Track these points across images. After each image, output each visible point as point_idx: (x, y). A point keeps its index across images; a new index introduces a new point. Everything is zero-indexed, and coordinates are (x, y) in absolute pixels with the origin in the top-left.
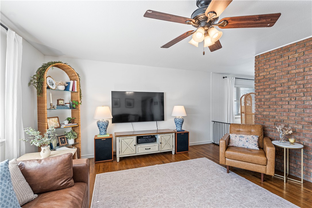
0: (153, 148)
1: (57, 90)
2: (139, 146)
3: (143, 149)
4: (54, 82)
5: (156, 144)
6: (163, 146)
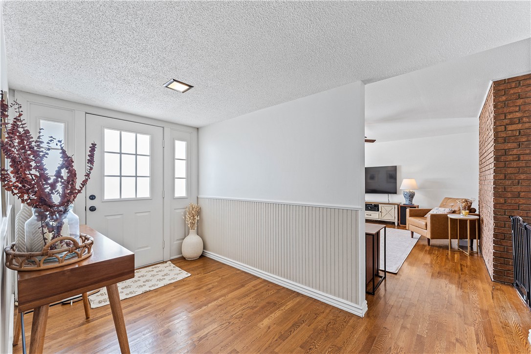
0: (374, 215)
5: (377, 212)
6: (383, 215)
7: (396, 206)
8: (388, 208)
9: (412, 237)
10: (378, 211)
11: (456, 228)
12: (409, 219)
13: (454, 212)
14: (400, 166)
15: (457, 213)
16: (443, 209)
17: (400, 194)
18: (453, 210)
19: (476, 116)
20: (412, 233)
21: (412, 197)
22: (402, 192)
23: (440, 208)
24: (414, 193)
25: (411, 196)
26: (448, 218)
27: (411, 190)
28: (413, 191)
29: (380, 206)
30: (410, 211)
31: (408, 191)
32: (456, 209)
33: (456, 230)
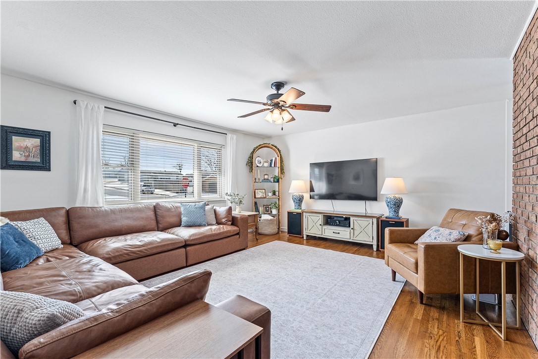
0: (343, 234)
1: (263, 167)
2: (326, 227)
3: (330, 232)
4: (262, 161)
5: (347, 229)
6: (356, 233)
7: (375, 220)
8: (364, 222)
9: (394, 280)
10: (350, 227)
11: (473, 273)
12: (389, 247)
13: (467, 239)
14: (383, 159)
15: (474, 239)
16: (448, 231)
17: (383, 201)
18: (466, 234)
19: (508, 56)
20: (394, 273)
21: (399, 207)
22: (385, 199)
23: (441, 229)
24: (402, 199)
25: (397, 204)
26: (458, 253)
27: (397, 196)
28: (400, 196)
29: (352, 219)
30: (391, 232)
31: (392, 196)
32: (472, 231)
33: (473, 277)
